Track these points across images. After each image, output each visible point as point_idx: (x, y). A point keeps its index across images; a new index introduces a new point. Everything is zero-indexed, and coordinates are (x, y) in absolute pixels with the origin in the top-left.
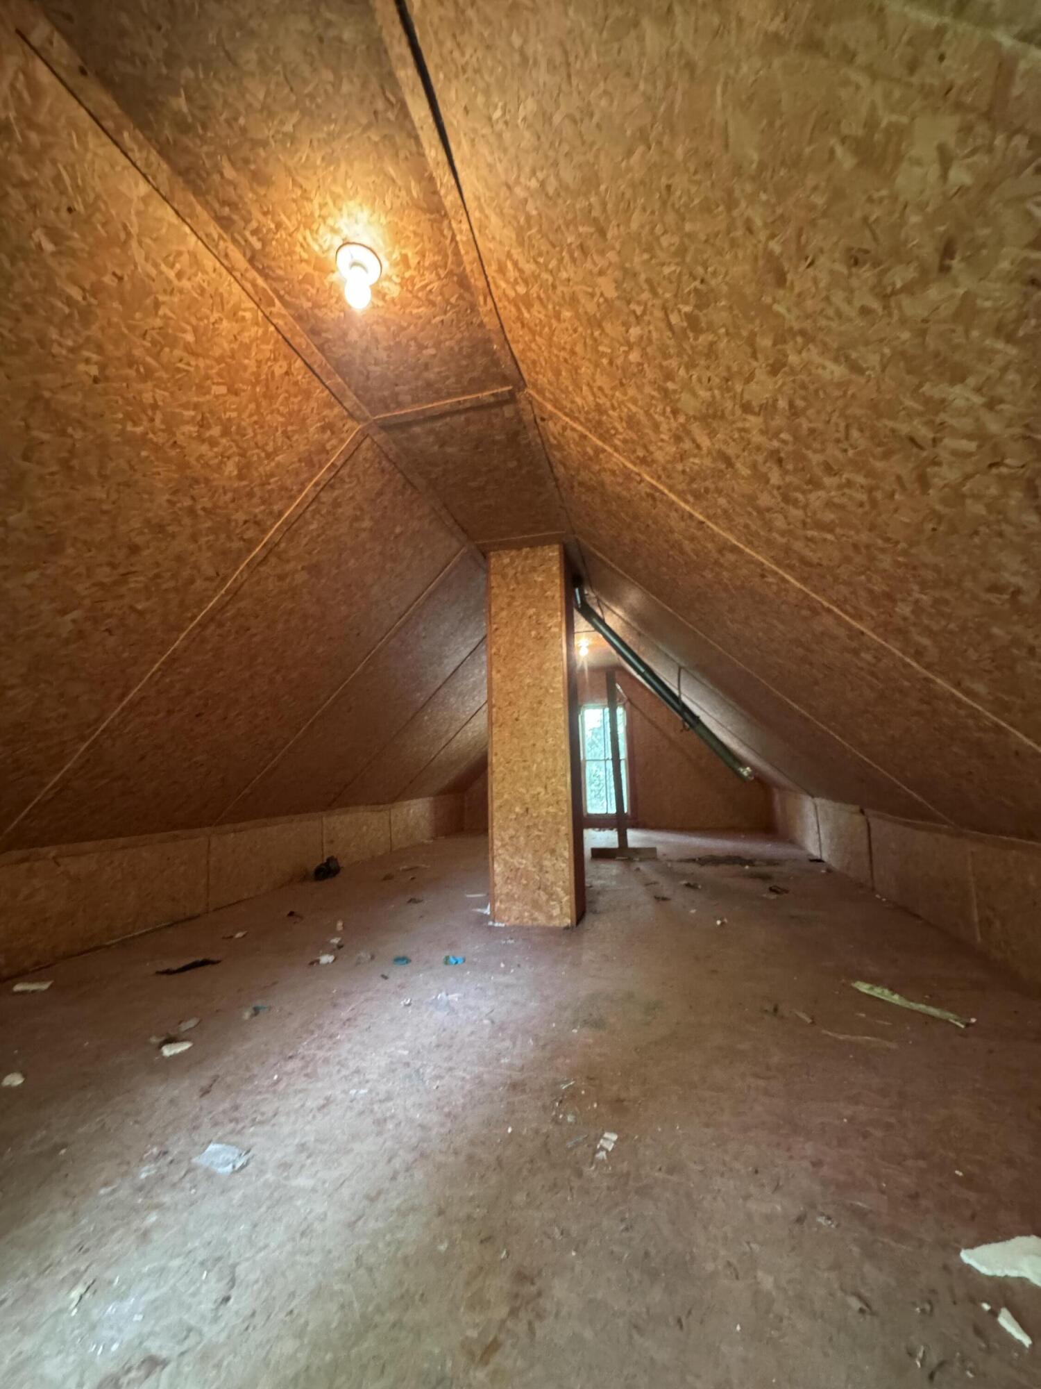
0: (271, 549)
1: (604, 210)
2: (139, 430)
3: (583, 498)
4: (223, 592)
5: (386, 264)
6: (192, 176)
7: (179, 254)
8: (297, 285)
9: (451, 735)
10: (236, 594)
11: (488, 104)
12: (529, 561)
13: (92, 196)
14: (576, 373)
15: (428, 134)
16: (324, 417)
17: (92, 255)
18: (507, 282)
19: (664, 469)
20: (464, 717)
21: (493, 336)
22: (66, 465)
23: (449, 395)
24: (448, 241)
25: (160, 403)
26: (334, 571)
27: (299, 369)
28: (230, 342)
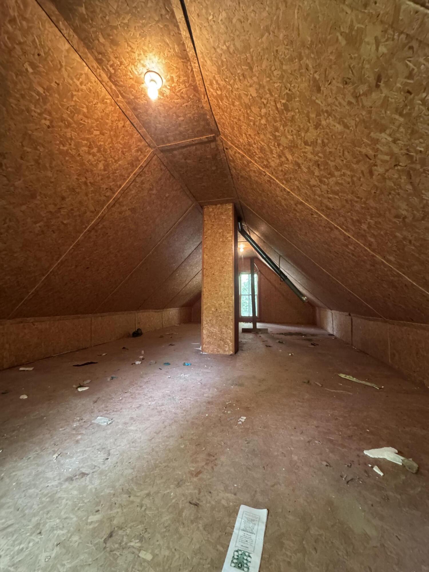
0: (117, 200)
1: (252, 60)
2: (65, 148)
3: (243, 183)
4: (97, 218)
5: (164, 80)
6: (87, 41)
7: (81, 74)
8: (128, 89)
9: (187, 282)
10: (102, 218)
11: (207, 13)
12: (220, 210)
13: (47, 49)
14: (241, 129)
15: (183, 26)
16: (138, 145)
17: (47, 74)
18: (213, 89)
19: (274, 169)
20: (192, 275)
21: (207, 112)
22: (37, 162)
23: (189, 138)
24: (190, 71)
25: (73, 138)
26: (142, 211)
27: (129, 125)
28: (101, 112)
